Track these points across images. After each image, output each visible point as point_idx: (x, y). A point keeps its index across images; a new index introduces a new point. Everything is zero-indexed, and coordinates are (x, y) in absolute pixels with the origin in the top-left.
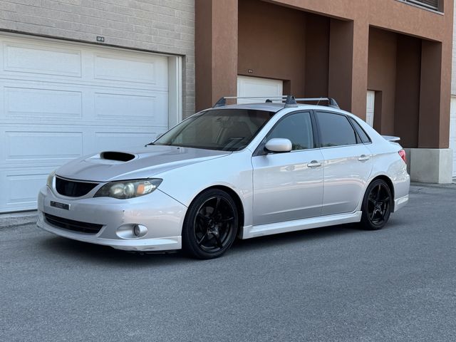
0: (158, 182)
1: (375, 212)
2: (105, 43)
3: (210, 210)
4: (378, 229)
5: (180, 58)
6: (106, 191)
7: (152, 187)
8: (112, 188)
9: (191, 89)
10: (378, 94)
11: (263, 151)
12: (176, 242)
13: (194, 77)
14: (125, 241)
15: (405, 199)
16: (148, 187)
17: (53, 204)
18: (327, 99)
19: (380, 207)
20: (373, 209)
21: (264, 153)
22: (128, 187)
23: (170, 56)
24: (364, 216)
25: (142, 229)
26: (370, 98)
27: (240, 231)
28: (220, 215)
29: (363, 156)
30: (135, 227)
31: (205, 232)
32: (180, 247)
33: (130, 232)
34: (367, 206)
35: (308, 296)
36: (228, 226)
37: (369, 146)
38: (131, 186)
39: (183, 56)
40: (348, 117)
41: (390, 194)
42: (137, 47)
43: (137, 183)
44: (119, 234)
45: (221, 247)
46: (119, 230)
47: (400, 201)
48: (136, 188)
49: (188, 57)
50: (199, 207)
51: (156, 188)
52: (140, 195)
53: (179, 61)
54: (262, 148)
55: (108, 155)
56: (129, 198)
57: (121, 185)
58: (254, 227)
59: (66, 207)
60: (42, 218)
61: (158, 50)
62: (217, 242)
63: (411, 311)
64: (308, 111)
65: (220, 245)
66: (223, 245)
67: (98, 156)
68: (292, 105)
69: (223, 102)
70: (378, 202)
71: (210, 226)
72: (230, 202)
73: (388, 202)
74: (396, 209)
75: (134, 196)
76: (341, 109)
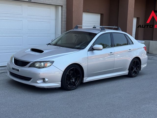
0: (52, 62)
1: (134, 70)
2: (31, 1)
3: (72, 72)
4: (135, 77)
5: (61, 7)
6: (33, 65)
7: (50, 64)
8: (36, 64)
9: (65, 19)
10: (138, 19)
11: (92, 49)
12: (59, 85)
13: (66, 14)
14: (40, 84)
15: (145, 65)
16: (49, 64)
17: (13, 69)
18: (117, 27)
19: (135, 69)
20: (133, 70)
21: (92, 50)
22: (41, 64)
23: (56, 6)
24: (129, 73)
25: (46, 80)
26: (135, 21)
27: (82, 79)
28: (75, 74)
29: (130, 50)
30: (44, 79)
31: (69, 80)
32: (60, 86)
33: (42, 81)
34: (131, 69)
35: (107, 107)
36: (78, 78)
37: (132, 45)
38: (42, 64)
39: (62, 6)
40: (125, 35)
41: (140, 64)
42: (44, 3)
43: (45, 63)
44: (38, 82)
45: (75, 86)
46: (38, 80)
47: (143, 66)
48: (44, 64)
49: (64, 6)
50: (67, 71)
51: (52, 65)
52: (46, 67)
53: (60, 8)
54: (92, 48)
55: (33, 50)
56: (41, 68)
57: (39, 63)
58: (88, 78)
59: (18, 70)
60: (9, 73)
61: (52, 4)
62: (74, 84)
63: (143, 115)
64: (110, 33)
65: (75, 85)
66: (76, 85)
67: (30, 50)
68: (103, 31)
69: (77, 27)
70: (135, 67)
71: (71, 78)
72: (79, 69)
73: (138, 67)
74: (142, 69)
75: (43, 68)
76: (122, 31)
